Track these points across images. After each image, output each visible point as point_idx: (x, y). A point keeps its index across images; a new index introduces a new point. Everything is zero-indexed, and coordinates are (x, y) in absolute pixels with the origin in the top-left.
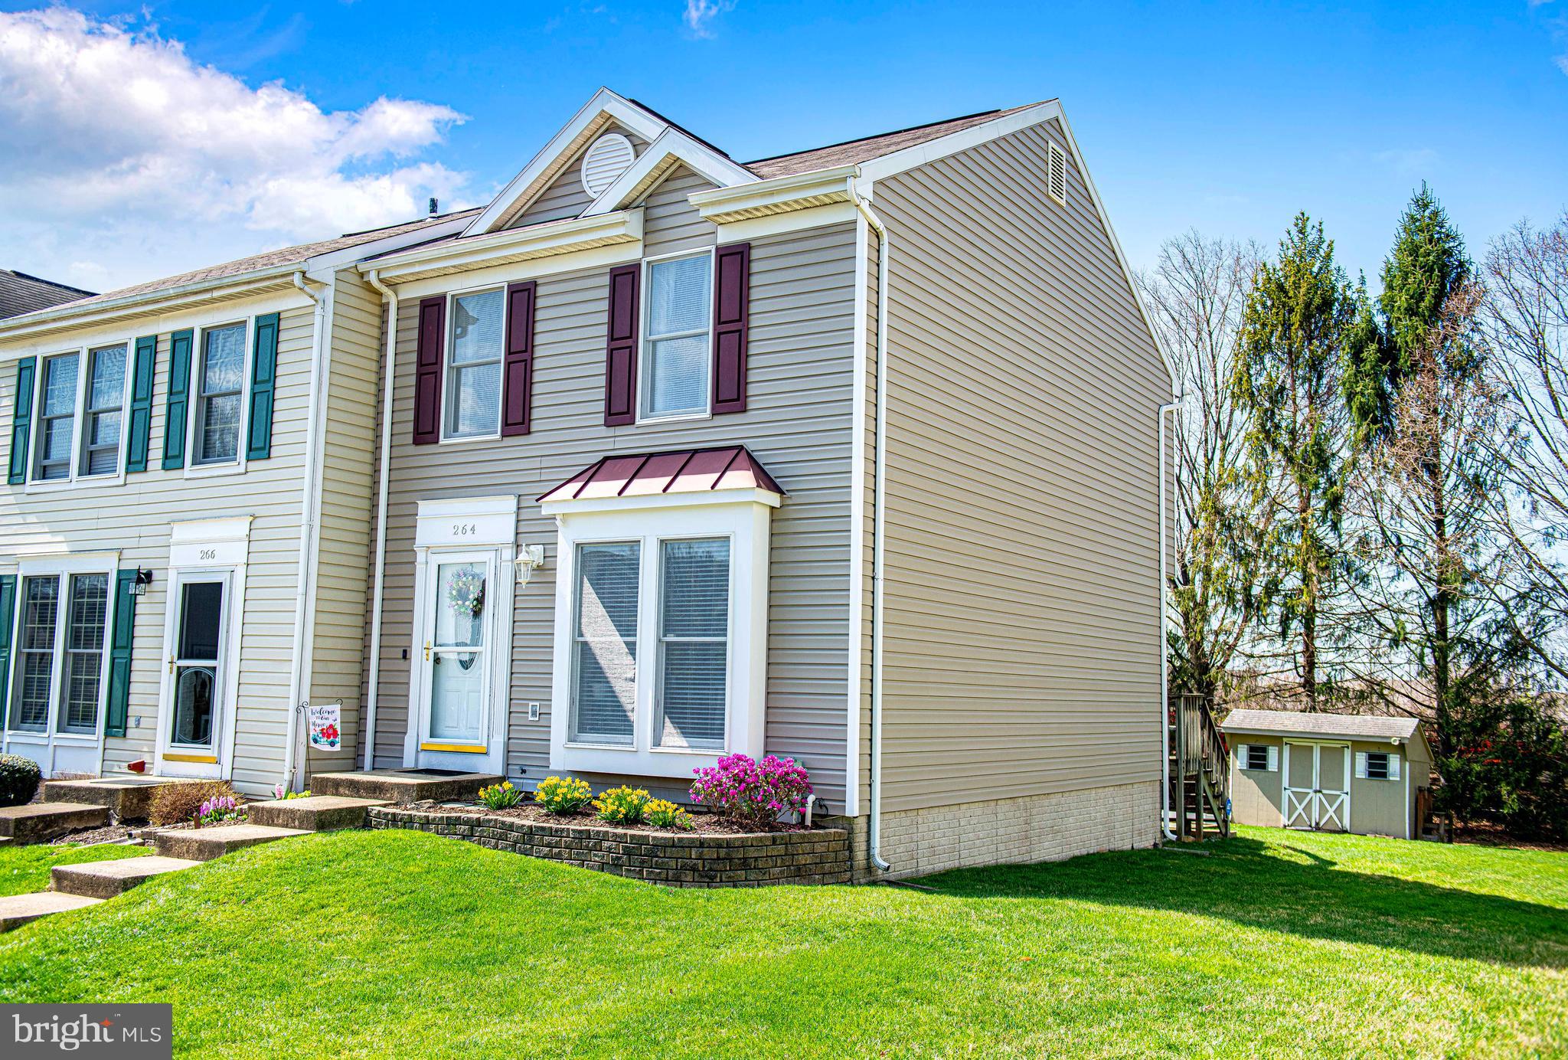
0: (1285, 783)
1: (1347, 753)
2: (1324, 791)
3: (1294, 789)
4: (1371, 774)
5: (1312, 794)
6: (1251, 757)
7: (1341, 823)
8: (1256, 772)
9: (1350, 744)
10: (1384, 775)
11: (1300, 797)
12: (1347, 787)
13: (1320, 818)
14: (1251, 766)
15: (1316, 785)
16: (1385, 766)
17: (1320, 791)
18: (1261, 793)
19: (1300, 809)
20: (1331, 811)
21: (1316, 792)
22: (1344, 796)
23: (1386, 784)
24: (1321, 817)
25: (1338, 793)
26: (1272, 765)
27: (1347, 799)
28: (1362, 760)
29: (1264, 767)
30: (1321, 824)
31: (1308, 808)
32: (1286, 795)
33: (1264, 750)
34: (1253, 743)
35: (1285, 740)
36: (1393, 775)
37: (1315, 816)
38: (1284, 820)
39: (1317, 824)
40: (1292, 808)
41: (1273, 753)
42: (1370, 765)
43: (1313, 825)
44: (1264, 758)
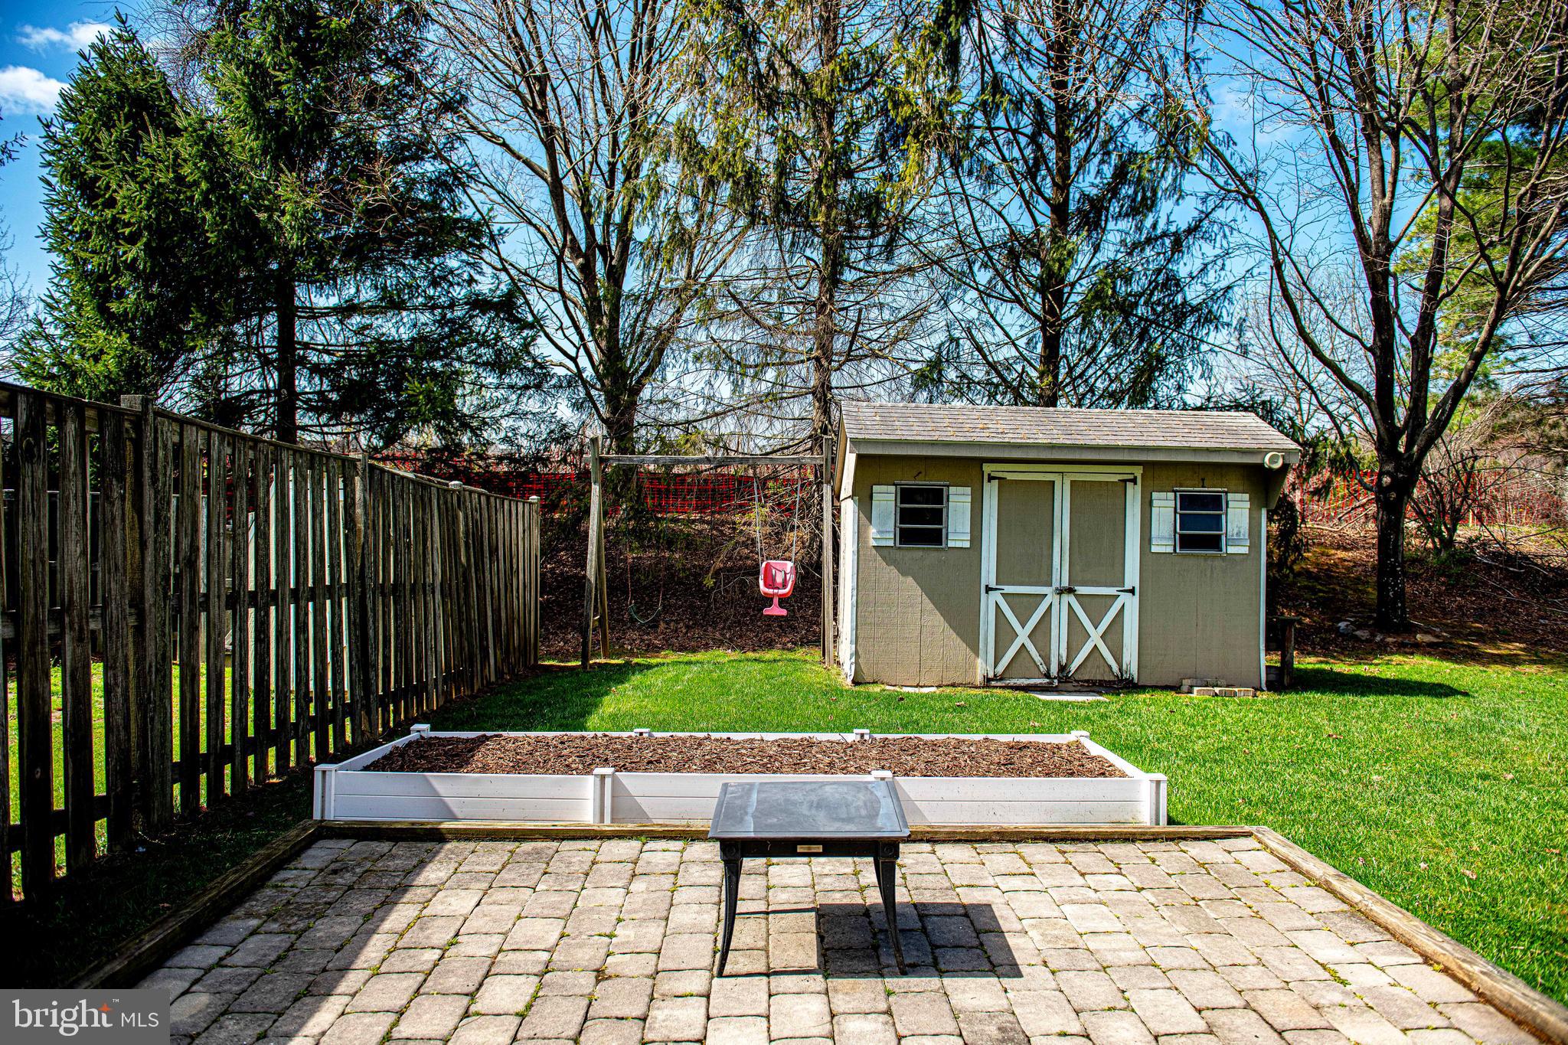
0: (989, 572)
1: (1134, 496)
2: (1082, 590)
3: (1009, 589)
4: (1186, 542)
5: (1051, 598)
6: (905, 516)
7: (1119, 660)
8: (917, 553)
9: (1138, 471)
10: (1214, 543)
11: (1024, 606)
12: (1132, 578)
13: (1070, 657)
14: (907, 537)
15: (1061, 574)
16: (1216, 522)
17: (1070, 591)
18: (929, 605)
19: (1023, 635)
20: (1095, 637)
21: (1061, 592)
22: (1125, 598)
23: (1217, 563)
24: (1072, 652)
25: (1112, 591)
26: (957, 531)
27: (1131, 605)
28: (1165, 507)
29: (936, 538)
30: (1074, 667)
31: (1042, 633)
32: (989, 604)
33: (937, 496)
34: (911, 483)
35: (987, 468)
36: (1236, 542)
37: (1059, 648)
38: (982, 667)
39: (1062, 668)
40: (1004, 634)
41: (958, 503)
42: (1186, 523)
43: (1054, 671)
44: (937, 516)
